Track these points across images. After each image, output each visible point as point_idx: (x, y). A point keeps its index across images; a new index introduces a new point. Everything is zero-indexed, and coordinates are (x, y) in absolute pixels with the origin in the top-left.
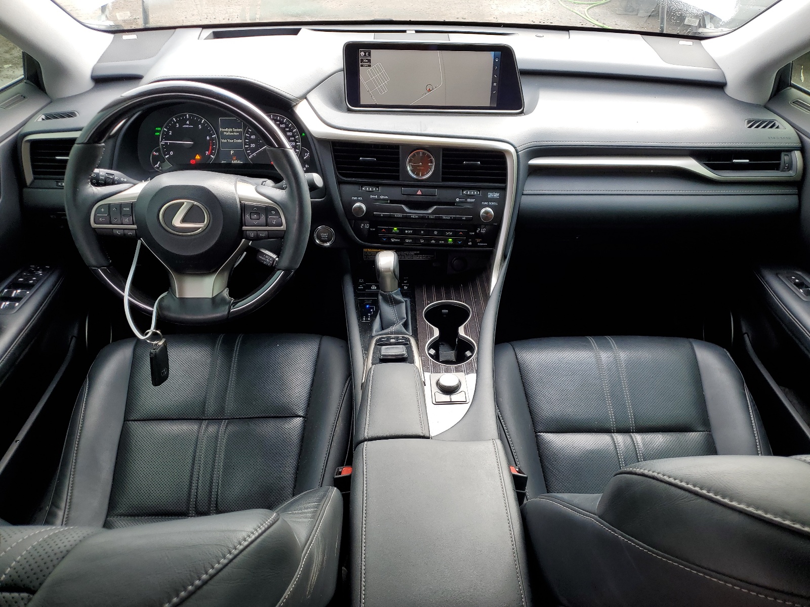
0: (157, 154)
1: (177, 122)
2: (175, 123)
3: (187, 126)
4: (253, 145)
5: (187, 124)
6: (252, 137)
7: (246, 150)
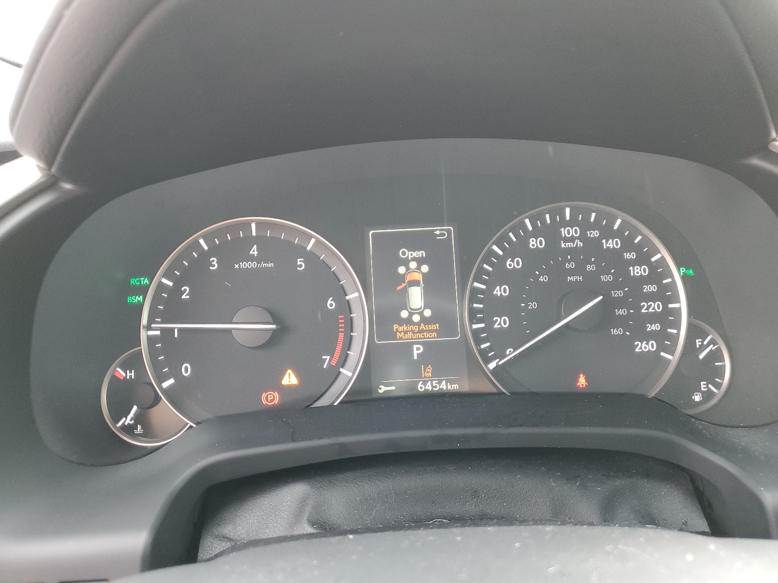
0: (130, 374)
1: (214, 251)
2: (205, 257)
3: (253, 265)
4: (502, 322)
5: (252, 258)
6: (498, 291)
7: (478, 341)
